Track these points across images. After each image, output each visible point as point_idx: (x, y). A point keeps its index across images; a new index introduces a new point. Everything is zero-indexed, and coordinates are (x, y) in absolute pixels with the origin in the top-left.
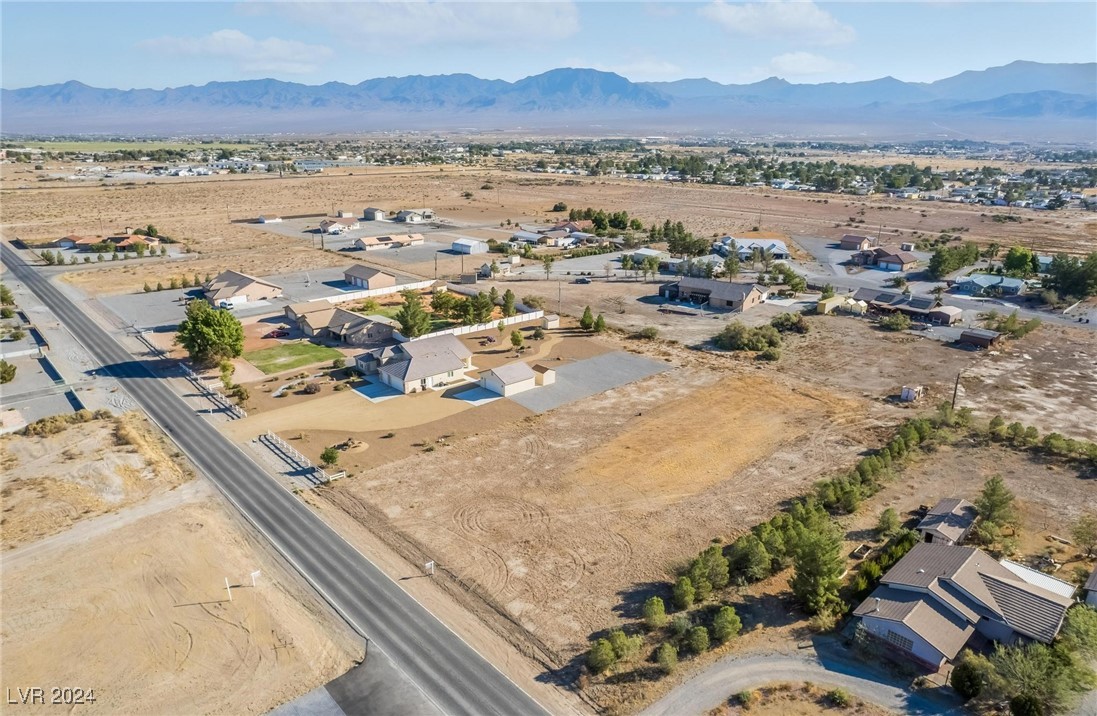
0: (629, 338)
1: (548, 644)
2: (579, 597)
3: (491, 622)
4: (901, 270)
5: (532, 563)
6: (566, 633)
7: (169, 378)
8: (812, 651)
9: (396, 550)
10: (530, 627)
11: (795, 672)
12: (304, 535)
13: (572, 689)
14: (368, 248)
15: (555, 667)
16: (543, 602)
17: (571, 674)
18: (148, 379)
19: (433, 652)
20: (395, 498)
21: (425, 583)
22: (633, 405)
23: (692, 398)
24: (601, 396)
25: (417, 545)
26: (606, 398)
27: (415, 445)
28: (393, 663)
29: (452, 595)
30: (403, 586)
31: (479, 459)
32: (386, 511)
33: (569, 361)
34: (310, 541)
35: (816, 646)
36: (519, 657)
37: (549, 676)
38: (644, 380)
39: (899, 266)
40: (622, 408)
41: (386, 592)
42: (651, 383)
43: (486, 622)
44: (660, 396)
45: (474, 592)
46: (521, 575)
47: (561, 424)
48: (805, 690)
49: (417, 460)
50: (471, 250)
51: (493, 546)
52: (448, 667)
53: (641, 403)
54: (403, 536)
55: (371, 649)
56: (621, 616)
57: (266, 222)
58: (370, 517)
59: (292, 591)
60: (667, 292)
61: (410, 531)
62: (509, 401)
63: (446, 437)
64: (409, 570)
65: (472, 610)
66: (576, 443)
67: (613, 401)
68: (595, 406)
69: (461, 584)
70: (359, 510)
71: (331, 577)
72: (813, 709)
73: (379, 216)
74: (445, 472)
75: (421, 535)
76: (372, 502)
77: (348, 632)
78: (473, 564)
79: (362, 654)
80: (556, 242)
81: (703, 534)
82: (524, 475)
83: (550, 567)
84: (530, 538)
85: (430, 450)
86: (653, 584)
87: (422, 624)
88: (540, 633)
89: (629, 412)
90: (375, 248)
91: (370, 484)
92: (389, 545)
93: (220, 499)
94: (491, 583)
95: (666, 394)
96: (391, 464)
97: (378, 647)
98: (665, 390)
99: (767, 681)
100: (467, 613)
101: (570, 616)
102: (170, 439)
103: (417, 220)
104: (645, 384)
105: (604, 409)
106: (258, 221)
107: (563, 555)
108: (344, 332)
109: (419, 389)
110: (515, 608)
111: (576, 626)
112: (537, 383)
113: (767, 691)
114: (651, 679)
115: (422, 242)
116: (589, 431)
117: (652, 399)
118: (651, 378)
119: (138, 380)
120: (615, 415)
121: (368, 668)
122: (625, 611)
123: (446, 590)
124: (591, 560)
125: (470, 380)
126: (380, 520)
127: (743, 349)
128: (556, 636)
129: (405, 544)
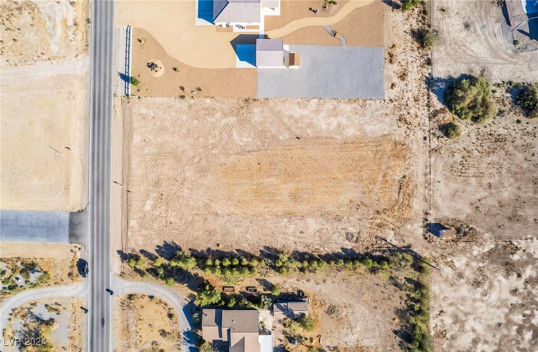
1: (129, 243)
2: (152, 233)
3: (124, 221)
5: (154, 207)
6: (136, 244)
8: (186, 303)
9: (123, 163)
10: (129, 234)
11: (174, 303)
13: (122, 261)
15: (124, 252)
16: (142, 226)
17: (125, 257)
19: (100, 222)
20: (144, 129)
21: (119, 189)
23: (345, 143)
24: (306, 102)
25: (130, 167)
27: (181, 88)
28: (89, 217)
29: (123, 201)
30: (112, 185)
31: (196, 122)
32: (135, 136)
34: (101, 137)
35: (189, 303)
36: (119, 240)
37: (120, 252)
38: (349, 101)
40: (299, 125)
41: (106, 186)
42: (348, 107)
44: (333, 127)
45: (128, 206)
46: (146, 210)
47: (257, 118)
48: (170, 309)
49: (172, 103)
51: (150, 188)
52: (100, 230)
54: (129, 157)
55: (87, 208)
56: (156, 250)
58: (127, 136)
59: (83, 162)
61: (133, 157)
62: (254, 73)
63: (199, 89)
64: (119, 179)
65: (122, 213)
66: (244, 140)
67: (306, 112)
69: (128, 199)
70: (128, 128)
71: (96, 165)
74: (175, 123)
75: (135, 162)
76: (135, 125)
77: (86, 195)
78: (137, 191)
79: (84, 207)
82: (200, 150)
83: (158, 213)
84: (165, 194)
85: (184, 98)
87: (105, 208)
88: (130, 238)
89: (298, 131)
92: (123, 159)
93: (88, 79)
94: (135, 207)
95: (339, 126)
96: (161, 98)
97: (89, 209)
98: (344, 122)
99: (164, 299)
100: (120, 213)
101: (143, 238)
104: (343, 106)
105: (291, 117)
107: (167, 210)
110: (133, 223)
111: (141, 243)
113: (161, 302)
114: (140, 275)
116: (261, 134)
117: (324, 127)
118: (356, 101)
120: (289, 129)
121: (82, 214)
122: (159, 250)
123: (123, 197)
124: (172, 221)
126: (129, 142)
128: (133, 242)
129: (127, 163)
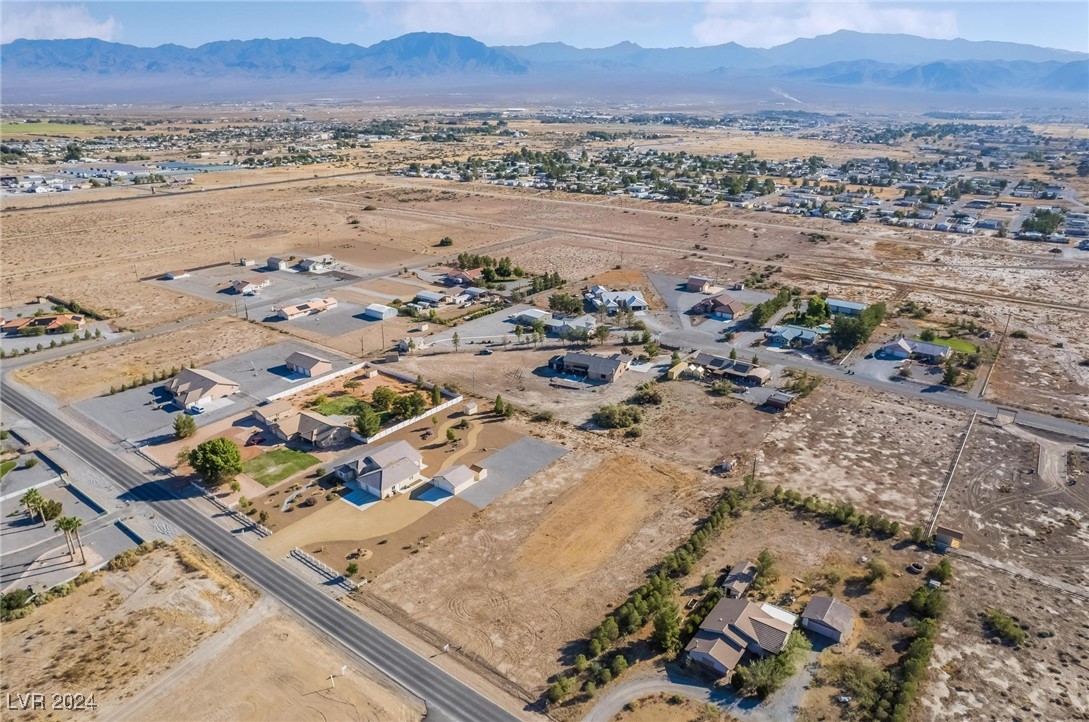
0: (532, 421)
1: (526, 689)
2: (536, 656)
3: (491, 679)
4: (732, 319)
5: (505, 636)
6: (534, 680)
7: (190, 499)
8: (665, 673)
9: (419, 636)
10: (513, 679)
11: (656, 687)
12: (358, 634)
13: (543, 713)
14: (290, 318)
15: (532, 701)
16: (517, 661)
17: (542, 704)
18: (173, 501)
19: (464, 702)
20: (406, 596)
21: (445, 658)
22: (546, 493)
23: (586, 482)
24: (521, 487)
25: (432, 632)
26: (525, 488)
27: (405, 548)
28: (444, 712)
29: (464, 664)
30: (432, 662)
31: (451, 556)
32: (404, 608)
33: (493, 452)
34: (364, 638)
35: (667, 670)
36: (511, 699)
37: (529, 707)
38: (550, 466)
39: (730, 316)
40: (538, 498)
41: (425, 668)
42: (555, 469)
43: (488, 680)
44: (563, 482)
45: (476, 660)
46: (500, 646)
47: (500, 518)
48: (661, 697)
49: (410, 562)
50: (384, 317)
51: (479, 626)
52: (475, 710)
53: (551, 491)
54: (421, 626)
55: (429, 706)
56: (562, 665)
57: (175, 278)
58: (395, 614)
59: (367, 674)
60: (555, 365)
61: (424, 621)
62: (458, 499)
63: (423, 538)
64: (433, 651)
65: (478, 673)
66: (511, 534)
67: (531, 490)
68: (519, 496)
69: (467, 656)
70: (386, 609)
71: (388, 662)
72: (665, 706)
73: (283, 266)
74: (432, 570)
75: (432, 623)
76: (392, 601)
77: (412, 697)
78: (468, 640)
79: (424, 709)
80: (454, 300)
81: (602, 601)
82: (484, 567)
83: (516, 637)
84: (500, 618)
85: (416, 552)
86: (576, 641)
87: (452, 686)
88: (519, 682)
89: (543, 501)
90: (296, 316)
91: (387, 586)
92: (414, 634)
93: (288, 611)
94: (484, 653)
95: (566, 479)
96: (393, 568)
97: (432, 704)
98: (565, 475)
99: (642, 695)
100: (476, 675)
101: (534, 669)
102: (224, 562)
103: (320, 269)
104: (550, 471)
105: (525, 499)
106: (166, 278)
107: (522, 627)
108: (314, 438)
109: (391, 494)
110: (503, 668)
111: (539, 675)
112: (476, 479)
113: (642, 700)
114: (583, 702)
115: (336, 306)
116: (519, 522)
117: (557, 486)
118: (554, 463)
119: (164, 502)
120: (534, 505)
121: (431, 717)
122: (564, 661)
123: (459, 661)
124: (539, 629)
125: (426, 480)
126: (403, 616)
127: (615, 427)
128: (529, 683)
129: (425, 632)
